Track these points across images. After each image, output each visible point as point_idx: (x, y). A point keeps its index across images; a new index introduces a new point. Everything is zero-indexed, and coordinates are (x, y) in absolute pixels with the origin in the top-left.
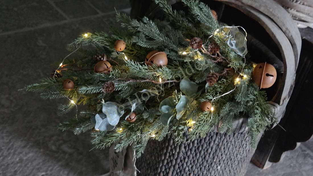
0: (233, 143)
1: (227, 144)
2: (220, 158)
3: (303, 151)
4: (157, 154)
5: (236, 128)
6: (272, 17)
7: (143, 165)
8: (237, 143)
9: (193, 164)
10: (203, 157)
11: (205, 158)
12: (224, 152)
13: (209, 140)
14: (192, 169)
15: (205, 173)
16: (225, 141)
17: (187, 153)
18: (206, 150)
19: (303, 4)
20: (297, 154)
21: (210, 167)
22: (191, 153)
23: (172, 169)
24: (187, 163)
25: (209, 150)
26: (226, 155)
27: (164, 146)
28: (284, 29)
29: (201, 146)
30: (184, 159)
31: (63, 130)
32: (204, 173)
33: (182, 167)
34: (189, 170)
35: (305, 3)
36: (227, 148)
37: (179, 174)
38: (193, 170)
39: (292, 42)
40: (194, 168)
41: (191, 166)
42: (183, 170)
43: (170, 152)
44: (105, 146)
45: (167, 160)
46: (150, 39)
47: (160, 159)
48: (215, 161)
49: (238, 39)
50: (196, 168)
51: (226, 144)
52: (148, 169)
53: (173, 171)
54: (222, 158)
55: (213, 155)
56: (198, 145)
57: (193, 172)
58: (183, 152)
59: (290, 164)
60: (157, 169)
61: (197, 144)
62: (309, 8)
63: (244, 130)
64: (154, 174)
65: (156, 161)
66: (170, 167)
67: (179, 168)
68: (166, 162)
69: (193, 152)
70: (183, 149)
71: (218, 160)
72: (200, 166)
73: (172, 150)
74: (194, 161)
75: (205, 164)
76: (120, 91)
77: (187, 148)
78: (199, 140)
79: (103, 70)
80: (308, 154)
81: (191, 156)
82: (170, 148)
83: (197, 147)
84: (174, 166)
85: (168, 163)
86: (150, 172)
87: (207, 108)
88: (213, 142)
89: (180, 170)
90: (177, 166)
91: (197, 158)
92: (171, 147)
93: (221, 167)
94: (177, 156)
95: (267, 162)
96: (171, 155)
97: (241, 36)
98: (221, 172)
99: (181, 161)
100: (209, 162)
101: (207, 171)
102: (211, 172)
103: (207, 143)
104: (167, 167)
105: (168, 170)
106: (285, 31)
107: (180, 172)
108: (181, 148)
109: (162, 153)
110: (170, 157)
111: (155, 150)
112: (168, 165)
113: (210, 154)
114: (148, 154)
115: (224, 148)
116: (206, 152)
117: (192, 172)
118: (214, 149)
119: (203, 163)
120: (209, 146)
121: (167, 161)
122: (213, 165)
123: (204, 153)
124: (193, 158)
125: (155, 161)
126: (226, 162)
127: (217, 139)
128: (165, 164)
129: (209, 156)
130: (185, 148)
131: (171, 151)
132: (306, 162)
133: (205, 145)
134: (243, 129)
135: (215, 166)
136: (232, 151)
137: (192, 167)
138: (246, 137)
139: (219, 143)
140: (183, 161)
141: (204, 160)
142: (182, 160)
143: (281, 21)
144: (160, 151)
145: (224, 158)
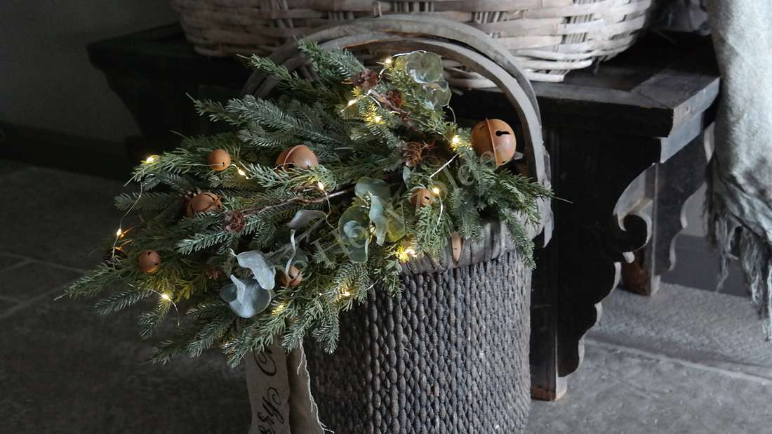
0: (489, 287)
1: (480, 293)
2: (478, 330)
3: (610, 351)
4: (355, 376)
5: (485, 248)
6: (463, 41)
7: (333, 419)
8: (495, 287)
9: (431, 363)
10: (446, 337)
11: (449, 338)
12: (480, 313)
13: (445, 294)
14: (433, 376)
15: (460, 374)
16: (474, 285)
17: (412, 341)
18: (446, 319)
19: (500, 37)
20: (604, 359)
21: (465, 358)
22: (420, 338)
23: (396, 391)
24: (419, 366)
25: (452, 316)
26: (485, 320)
27: (363, 348)
28: (491, 55)
29: (434, 313)
30: (412, 357)
31: (163, 361)
32: (458, 375)
33: (414, 379)
34: (428, 380)
35: (502, 33)
36: (482, 303)
37: (413, 398)
38: (437, 377)
39: (513, 73)
40: (437, 370)
41: (429, 369)
42: (418, 386)
43: (379, 356)
44: (264, 344)
45: (380, 375)
46: (270, 130)
47: (364, 383)
48: (469, 339)
49: (429, 66)
50: (439, 370)
51: (478, 293)
52: (346, 423)
53: (399, 395)
54: (480, 329)
55: (462, 326)
56: (427, 314)
57: (438, 381)
58: (404, 343)
59: (600, 377)
60: (365, 408)
61: (426, 311)
62: (512, 38)
63: (500, 249)
64: (362, 425)
65: (358, 392)
66: (391, 388)
67: (408, 383)
68: (378, 381)
69: (423, 334)
70: (403, 336)
71: (475, 337)
72: (446, 361)
73: (382, 349)
74: (432, 355)
75: (454, 352)
76: (253, 233)
77: (411, 331)
78: (427, 302)
79: (207, 205)
80: (622, 353)
81: (423, 345)
82: (377, 346)
83: (427, 321)
84: (398, 384)
85: (383, 384)
86: (354, 425)
87: (426, 197)
88: (453, 295)
89: (411, 387)
90: (403, 381)
91: (436, 345)
92: (379, 342)
93: (485, 352)
94: (395, 357)
95: (558, 379)
96: (384, 362)
97: (432, 58)
98: (488, 364)
99: (407, 365)
100: (460, 345)
101: (463, 371)
102: (471, 370)
103: (442, 303)
104: (384, 394)
105: (388, 399)
106: (495, 57)
107: (414, 391)
108: (398, 334)
109: (364, 366)
110: (382, 366)
111: (349, 368)
112: (386, 387)
113: (456, 326)
114: (336, 387)
115: (477, 305)
116: (448, 325)
117: (436, 382)
118: (460, 310)
119: (449, 353)
120: (449, 306)
121: (381, 379)
122: (469, 351)
123: (446, 327)
124: (428, 348)
125: (356, 394)
126: (489, 337)
127: (459, 287)
128: (378, 388)
129: (456, 332)
130: (406, 331)
131: (381, 352)
132: (628, 365)
133: (442, 309)
134: (497, 247)
135: (474, 353)
136: (493, 309)
137: (432, 372)
138: (506, 269)
139: (465, 295)
140: (411, 362)
141: (449, 345)
142: (409, 362)
143: (482, 42)
144: (359, 365)
145: (484, 327)
